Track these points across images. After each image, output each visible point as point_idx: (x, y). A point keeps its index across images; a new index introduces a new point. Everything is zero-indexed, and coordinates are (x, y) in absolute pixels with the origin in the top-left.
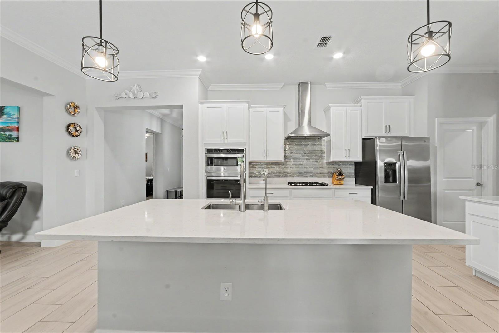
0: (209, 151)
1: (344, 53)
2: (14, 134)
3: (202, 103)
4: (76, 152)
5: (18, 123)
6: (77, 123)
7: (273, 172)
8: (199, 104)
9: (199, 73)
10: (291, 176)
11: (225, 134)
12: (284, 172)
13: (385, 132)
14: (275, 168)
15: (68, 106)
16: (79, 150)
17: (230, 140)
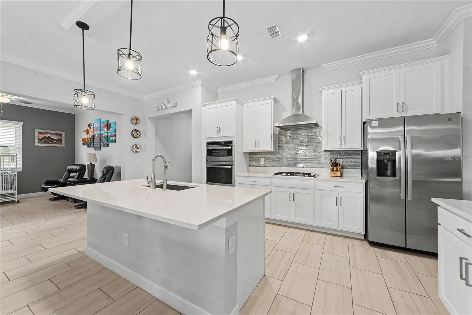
0: (208, 144)
1: (309, 35)
2: (113, 138)
3: (204, 106)
4: (137, 148)
5: (115, 132)
6: (137, 129)
7: (269, 162)
8: (203, 107)
9: (200, 82)
10: (286, 166)
11: (218, 129)
12: (280, 162)
13: (397, 111)
14: (271, 157)
15: (132, 119)
16: (139, 146)
17: (222, 134)
